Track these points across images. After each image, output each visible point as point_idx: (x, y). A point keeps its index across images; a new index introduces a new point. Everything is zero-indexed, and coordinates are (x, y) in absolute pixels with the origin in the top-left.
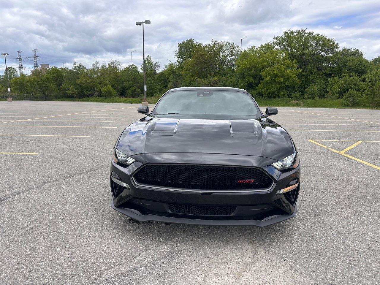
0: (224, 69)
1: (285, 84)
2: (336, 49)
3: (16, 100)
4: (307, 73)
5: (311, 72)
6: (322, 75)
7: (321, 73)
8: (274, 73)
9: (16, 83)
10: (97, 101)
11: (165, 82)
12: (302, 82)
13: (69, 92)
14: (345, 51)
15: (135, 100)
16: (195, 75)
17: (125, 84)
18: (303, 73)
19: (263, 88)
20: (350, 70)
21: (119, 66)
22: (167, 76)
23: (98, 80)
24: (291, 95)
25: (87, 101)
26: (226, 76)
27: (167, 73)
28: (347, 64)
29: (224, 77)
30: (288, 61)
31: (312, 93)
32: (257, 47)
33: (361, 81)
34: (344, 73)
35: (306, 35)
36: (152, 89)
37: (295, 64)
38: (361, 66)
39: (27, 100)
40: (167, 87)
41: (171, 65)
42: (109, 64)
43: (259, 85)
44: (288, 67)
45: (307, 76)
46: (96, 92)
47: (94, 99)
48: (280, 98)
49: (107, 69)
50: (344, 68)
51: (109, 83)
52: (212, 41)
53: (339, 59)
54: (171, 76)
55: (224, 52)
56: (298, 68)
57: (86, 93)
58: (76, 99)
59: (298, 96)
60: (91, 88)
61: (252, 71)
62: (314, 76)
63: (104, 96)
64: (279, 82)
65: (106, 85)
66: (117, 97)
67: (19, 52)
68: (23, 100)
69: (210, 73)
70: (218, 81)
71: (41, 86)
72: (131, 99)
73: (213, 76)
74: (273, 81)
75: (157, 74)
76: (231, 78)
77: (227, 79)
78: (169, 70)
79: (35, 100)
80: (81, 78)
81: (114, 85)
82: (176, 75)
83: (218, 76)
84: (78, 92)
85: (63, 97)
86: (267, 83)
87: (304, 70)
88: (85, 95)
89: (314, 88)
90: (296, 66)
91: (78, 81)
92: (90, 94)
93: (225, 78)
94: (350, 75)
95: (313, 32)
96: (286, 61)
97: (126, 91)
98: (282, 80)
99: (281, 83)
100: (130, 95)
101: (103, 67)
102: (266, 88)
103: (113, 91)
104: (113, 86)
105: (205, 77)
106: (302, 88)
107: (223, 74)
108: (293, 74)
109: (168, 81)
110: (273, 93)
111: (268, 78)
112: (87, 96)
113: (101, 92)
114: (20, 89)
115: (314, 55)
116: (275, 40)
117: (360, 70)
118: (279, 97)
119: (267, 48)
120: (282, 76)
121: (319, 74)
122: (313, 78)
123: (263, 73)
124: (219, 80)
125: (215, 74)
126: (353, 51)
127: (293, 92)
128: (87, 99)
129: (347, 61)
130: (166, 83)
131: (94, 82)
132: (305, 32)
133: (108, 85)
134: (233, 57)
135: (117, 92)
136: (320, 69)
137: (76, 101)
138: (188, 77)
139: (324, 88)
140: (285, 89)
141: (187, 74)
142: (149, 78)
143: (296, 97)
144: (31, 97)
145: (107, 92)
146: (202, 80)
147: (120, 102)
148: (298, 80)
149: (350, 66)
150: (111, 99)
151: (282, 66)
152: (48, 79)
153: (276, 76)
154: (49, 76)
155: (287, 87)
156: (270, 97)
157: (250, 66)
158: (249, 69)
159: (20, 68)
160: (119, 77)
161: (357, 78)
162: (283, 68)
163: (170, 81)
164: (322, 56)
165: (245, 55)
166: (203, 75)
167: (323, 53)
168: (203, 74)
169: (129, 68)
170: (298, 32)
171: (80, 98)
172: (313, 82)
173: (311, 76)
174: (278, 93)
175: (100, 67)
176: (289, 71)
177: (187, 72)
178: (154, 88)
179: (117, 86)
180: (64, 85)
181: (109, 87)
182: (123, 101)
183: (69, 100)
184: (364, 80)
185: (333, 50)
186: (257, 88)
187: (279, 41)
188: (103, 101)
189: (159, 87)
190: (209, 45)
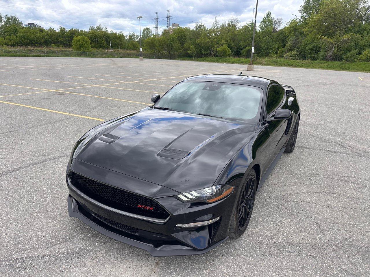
0: (360, 25)
3: (148, 58)
9: (148, 43)
10: (212, 61)
11: (284, 40)
13: (189, 52)
15: (248, 61)
16: (321, 33)
17: (241, 44)
21: (238, 25)
22: (287, 34)
23: (216, 40)
25: (203, 61)
27: (287, 31)
29: (358, 35)
36: (268, 49)
39: (156, 58)
40: (285, 47)
41: (294, 22)
42: (229, 22)
46: (213, 52)
47: (210, 58)
49: (227, 28)
51: (226, 42)
54: (291, 34)
57: (203, 53)
58: (195, 59)
60: (208, 47)
63: (219, 56)
65: (222, 45)
66: (231, 57)
67: (157, 13)
68: (152, 58)
69: (340, 30)
70: (348, 39)
71: (167, 45)
72: (244, 60)
73: (344, 34)
75: (276, 32)
77: (362, 37)
78: (291, 27)
79: (161, 59)
80: (201, 38)
81: (230, 44)
82: (297, 33)
83: (350, 34)
84: (197, 52)
85: (184, 56)
88: (202, 54)
91: (198, 41)
92: (207, 54)
93: (361, 36)
97: (240, 51)
100: (244, 56)
101: (222, 26)
103: (229, 51)
104: (229, 46)
105: (333, 34)
107: (358, 31)
109: (287, 40)
112: (204, 56)
113: (217, 52)
114: (151, 49)
124: (351, 38)
125: (347, 31)
128: (204, 58)
130: (285, 42)
131: (212, 42)
133: (224, 45)
135: (232, 51)
137: (195, 60)
138: (311, 35)
141: (310, 32)
142: (267, 37)
144: (160, 55)
145: (222, 52)
146: (328, 39)
147: (233, 62)
150: (226, 58)
152: (174, 38)
154: (174, 36)
159: (156, 27)
160: (236, 35)
163: (290, 40)
166: (330, 33)
168: (330, 31)
169: (247, 26)
171: (198, 57)
175: (219, 26)
177: (311, 29)
178: (270, 47)
179: (233, 45)
180: (186, 45)
181: (226, 46)
182: (236, 61)
183: (188, 60)
188: (218, 60)
189: (276, 46)
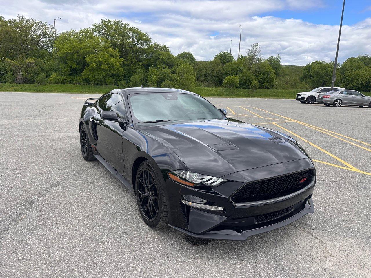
1: (110, 72)
2: (150, 43)
4: (129, 62)
5: (132, 62)
6: (141, 65)
7: (140, 64)
8: (99, 61)
12: (125, 71)
14: (156, 46)
18: (125, 63)
19: (89, 75)
20: (163, 63)
24: (116, 82)
26: (42, 59)
28: (160, 57)
29: (39, 60)
30: (111, 50)
31: (136, 82)
32: (76, 32)
33: (171, 73)
34: (158, 65)
35: (123, 25)
37: (118, 53)
38: (170, 60)
43: (85, 71)
44: (112, 56)
45: (128, 65)
48: (107, 86)
50: (158, 61)
52: (19, 16)
53: (153, 52)
55: (35, 30)
56: (120, 58)
59: (124, 84)
61: (75, 56)
62: (135, 65)
64: (105, 70)
69: (21, 53)
70: (33, 63)
73: (27, 58)
74: (98, 68)
76: (50, 62)
77: (44, 62)
83: (33, 58)
86: (92, 70)
87: (126, 60)
89: (136, 77)
90: (118, 55)
93: (42, 61)
94: (163, 67)
95: (128, 23)
96: (109, 49)
98: (107, 67)
99: (107, 70)
102: (92, 75)
105: (15, 58)
106: (125, 77)
107: (38, 56)
108: (117, 62)
110: (100, 80)
111: (94, 65)
115: (132, 46)
116: (94, 27)
117: (170, 64)
118: (106, 84)
119: (87, 34)
120: (108, 64)
121: (138, 64)
122: (134, 68)
123: (88, 59)
124: (35, 62)
126: (162, 46)
127: (118, 80)
129: (160, 55)
132: (122, 23)
134: (47, 38)
136: (139, 60)
139: (145, 78)
140: (111, 77)
143: (121, 85)
146: (13, 61)
148: (122, 69)
149: (162, 59)
151: (106, 54)
153: (101, 63)
155: (113, 75)
156: (97, 84)
157: (72, 51)
158: (72, 54)
161: (169, 70)
162: (107, 56)
164: (139, 48)
165: (65, 38)
166: (11, 56)
167: (139, 45)
168: (11, 54)
170: (115, 22)
172: (134, 72)
173: (132, 65)
174: (105, 80)
176: (112, 59)
184: (174, 72)
185: (148, 44)
186: (83, 74)
187: (98, 28)
190: (15, 20)
